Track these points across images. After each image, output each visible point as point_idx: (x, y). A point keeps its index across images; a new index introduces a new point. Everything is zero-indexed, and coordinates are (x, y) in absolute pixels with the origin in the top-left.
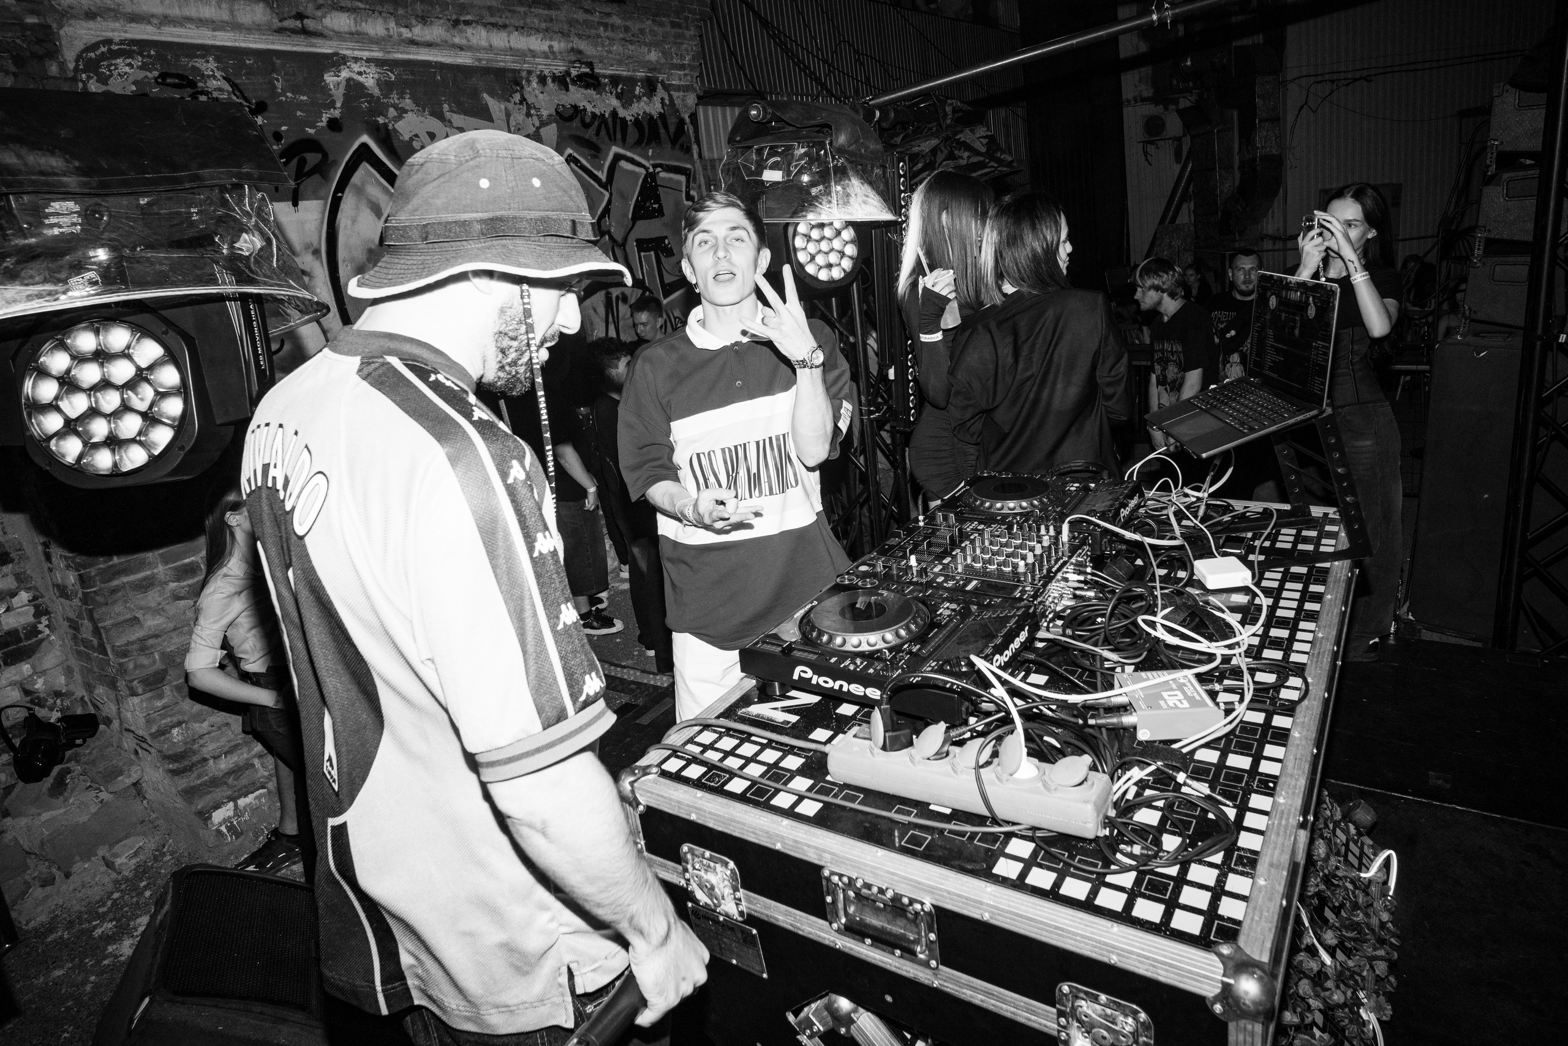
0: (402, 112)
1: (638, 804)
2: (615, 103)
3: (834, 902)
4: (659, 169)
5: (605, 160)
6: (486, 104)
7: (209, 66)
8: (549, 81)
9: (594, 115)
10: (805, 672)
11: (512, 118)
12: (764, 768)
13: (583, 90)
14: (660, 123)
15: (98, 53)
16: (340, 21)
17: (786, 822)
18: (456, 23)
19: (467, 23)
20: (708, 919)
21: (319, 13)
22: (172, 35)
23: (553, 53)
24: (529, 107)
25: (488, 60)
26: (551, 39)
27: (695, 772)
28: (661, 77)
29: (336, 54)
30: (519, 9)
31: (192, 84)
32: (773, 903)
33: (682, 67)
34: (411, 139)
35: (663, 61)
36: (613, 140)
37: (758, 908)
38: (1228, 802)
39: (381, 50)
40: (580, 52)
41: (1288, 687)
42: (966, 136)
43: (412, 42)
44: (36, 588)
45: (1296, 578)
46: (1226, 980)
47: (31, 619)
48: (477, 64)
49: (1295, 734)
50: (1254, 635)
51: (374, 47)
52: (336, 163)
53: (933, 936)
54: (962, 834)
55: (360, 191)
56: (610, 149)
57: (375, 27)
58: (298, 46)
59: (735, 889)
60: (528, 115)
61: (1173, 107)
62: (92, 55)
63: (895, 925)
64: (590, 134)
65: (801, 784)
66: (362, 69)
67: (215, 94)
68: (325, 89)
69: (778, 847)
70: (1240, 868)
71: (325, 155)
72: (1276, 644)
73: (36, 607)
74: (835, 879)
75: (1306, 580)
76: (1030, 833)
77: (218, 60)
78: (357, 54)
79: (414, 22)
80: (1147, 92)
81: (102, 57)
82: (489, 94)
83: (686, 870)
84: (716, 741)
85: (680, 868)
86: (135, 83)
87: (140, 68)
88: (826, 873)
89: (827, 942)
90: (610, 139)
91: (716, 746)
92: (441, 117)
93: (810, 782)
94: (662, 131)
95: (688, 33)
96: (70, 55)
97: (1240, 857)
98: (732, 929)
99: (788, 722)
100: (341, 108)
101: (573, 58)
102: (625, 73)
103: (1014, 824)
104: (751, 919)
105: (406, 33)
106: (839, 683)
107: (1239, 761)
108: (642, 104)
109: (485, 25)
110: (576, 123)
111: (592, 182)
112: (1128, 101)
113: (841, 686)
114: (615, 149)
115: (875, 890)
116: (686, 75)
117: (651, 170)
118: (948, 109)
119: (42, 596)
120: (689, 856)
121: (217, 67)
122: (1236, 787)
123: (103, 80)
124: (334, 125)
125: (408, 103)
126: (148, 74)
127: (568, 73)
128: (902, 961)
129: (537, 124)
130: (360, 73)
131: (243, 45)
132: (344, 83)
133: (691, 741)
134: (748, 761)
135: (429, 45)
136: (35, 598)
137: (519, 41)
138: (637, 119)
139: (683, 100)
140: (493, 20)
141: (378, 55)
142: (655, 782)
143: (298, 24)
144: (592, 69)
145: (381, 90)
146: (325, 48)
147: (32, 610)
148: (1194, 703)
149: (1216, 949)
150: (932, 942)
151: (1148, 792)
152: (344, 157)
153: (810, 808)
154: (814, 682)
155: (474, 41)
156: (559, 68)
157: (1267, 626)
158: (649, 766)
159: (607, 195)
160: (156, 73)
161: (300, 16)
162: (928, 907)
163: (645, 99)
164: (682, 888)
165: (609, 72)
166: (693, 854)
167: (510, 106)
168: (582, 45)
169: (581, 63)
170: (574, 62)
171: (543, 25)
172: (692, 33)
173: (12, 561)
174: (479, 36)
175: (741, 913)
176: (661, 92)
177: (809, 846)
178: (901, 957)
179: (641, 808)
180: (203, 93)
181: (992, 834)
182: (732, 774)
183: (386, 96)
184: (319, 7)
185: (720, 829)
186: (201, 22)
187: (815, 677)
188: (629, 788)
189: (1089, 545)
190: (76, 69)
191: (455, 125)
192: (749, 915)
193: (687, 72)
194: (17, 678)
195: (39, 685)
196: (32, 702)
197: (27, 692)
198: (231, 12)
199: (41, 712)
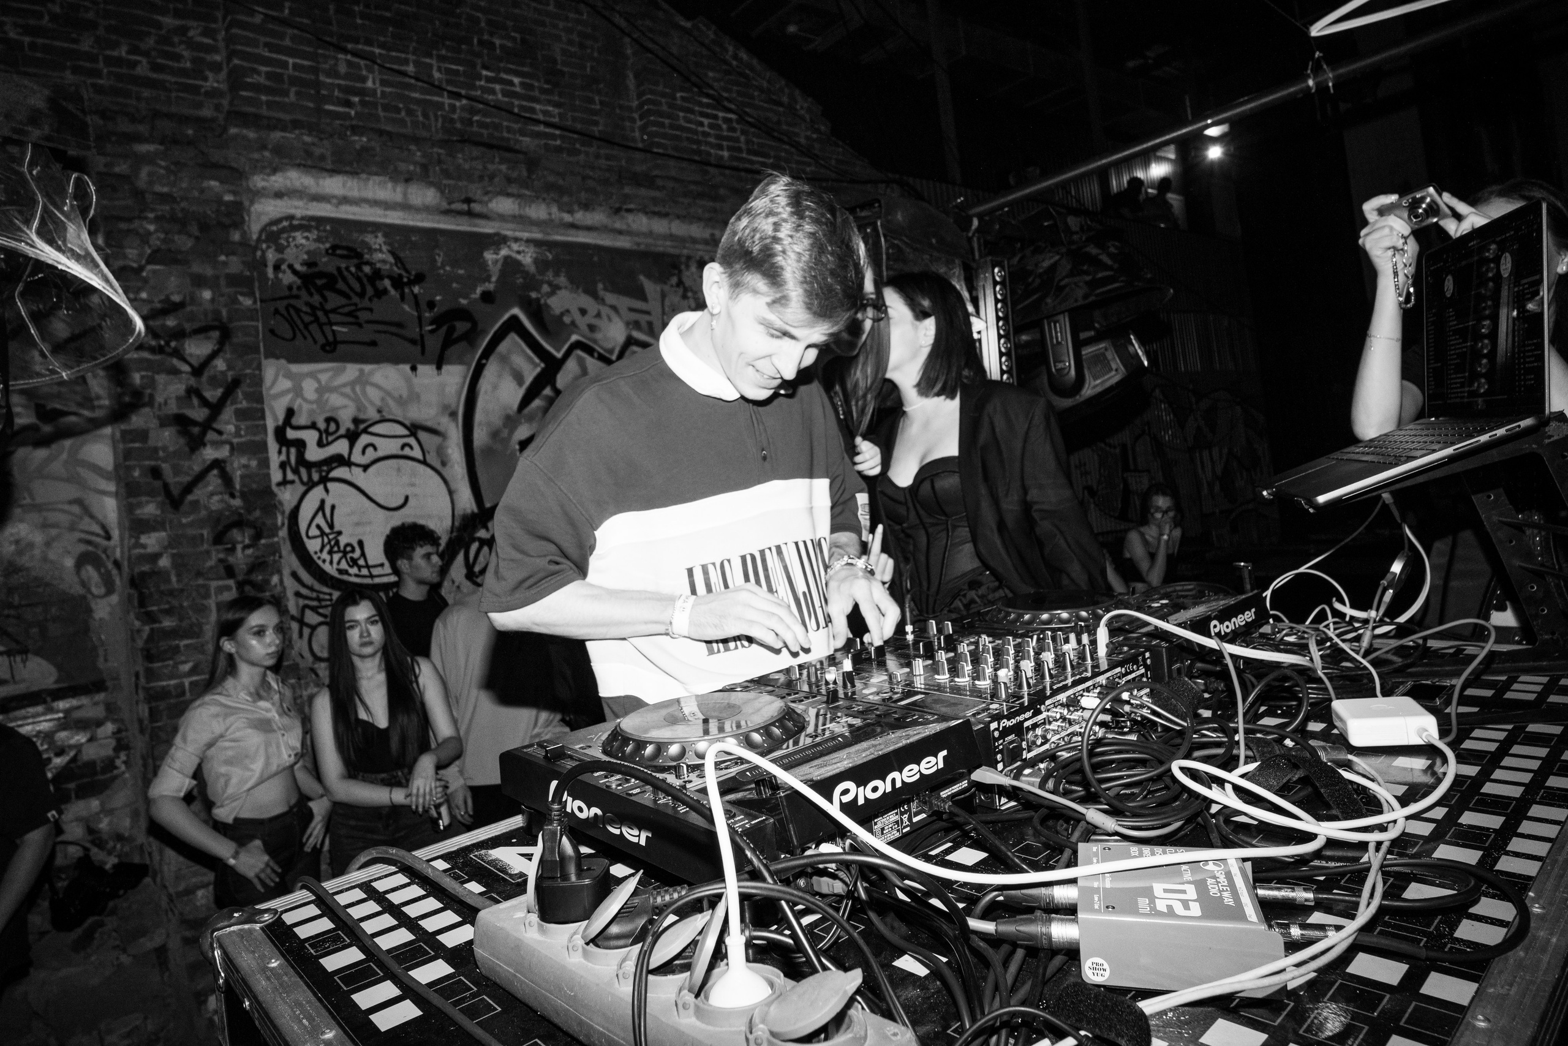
0: (555, 288)
6: (642, 285)
7: (377, 241)
11: (667, 299)
15: (280, 226)
16: (504, 205)
18: (618, 210)
19: (630, 210)
21: (486, 198)
22: (346, 212)
24: (685, 291)
25: (647, 245)
26: (713, 227)
29: (497, 234)
30: (684, 200)
31: (359, 256)
34: (562, 314)
39: (541, 231)
43: (573, 226)
44: (121, 721)
47: (110, 752)
48: (635, 247)
51: (534, 229)
52: (485, 331)
55: (504, 359)
57: (538, 211)
58: (462, 225)
60: (684, 299)
62: (275, 228)
66: (521, 249)
67: (378, 265)
68: (483, 265)
71: (474, 324)
73: (119, 740)
77: (386, 235)
78: (518, 234)
79: (577, 208)
81: (283, 230)
82: (646, 276)
86: (308, 253)
87: (315, 240)
92: (594, 295)
96: (255, 228)
100: (497, 281)
105: (567, 217)
109: (647, 213)
119: (126, 730)
121: (385, 243)
123: (280, 249)
124: (487, 297)
125: (562, 280)
126: (321, 246)
130: (519, 252)
131: (411, 223)
132: (502, 260)
135: (589, 229)
136: (119, 731)
137: (679, 228)
140: (657, 209)
141: (538, 236)
143: (465, 207)
145: (537, 267)
146: (487, 228)
147: (113, 743)
152: (492, 327)
155: (634, 227)
160: (328, 245)
161: (468, 201)
167: (666, 288)
171: (707, 215)
173: (106, 689)
174: (640, 222)
180: (368, 263)
183: (542, 273)
184: (487, 192)
186: (375, 203)
190: (259, 239)
191: (608, 303)
194: (84, 813)
195: (104, 825)
196: (93, 842)
197: (91, 831)
198: (405, 194)
199: (97, 854)
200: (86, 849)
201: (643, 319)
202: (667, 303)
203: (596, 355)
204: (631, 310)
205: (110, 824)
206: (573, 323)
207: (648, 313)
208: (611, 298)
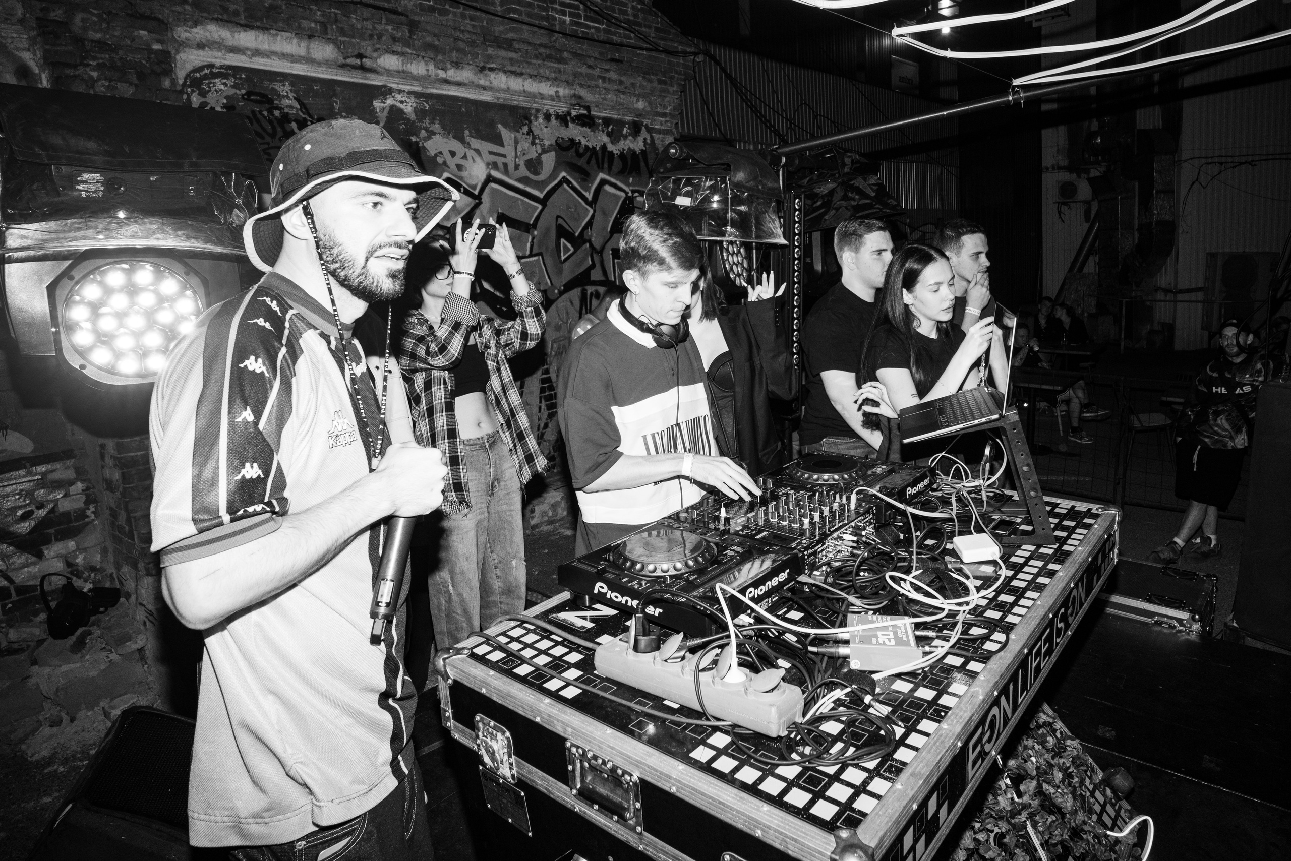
0: (431, 134)
1: (449, 677)
2: (605, 139)
3: (574, 770)
4: (637, 194)
5: (592, 184)
6: (500, 133)
7: (285, 89)
8: (553, 118)
9: (586, 147)
10: (602, 588)
11: (519, 145)
12: (550, 659)
13: (579, 127)
14: (641, 157)
15: (203, 73)
16: (390, 62)
17: (547, 700)
18: (482, 69)
19: (491, 69)
20: (493, 780)
21: (375, 55)
22: (259, 64)
23: (558, 97)
24: (534, 137)
25: (505, 99)
26: (558, 86)
27: (496, 656)
28: (645, 122)
29: (384, 86)
30: (534, 61)
31: (271, 101)
32: (534, 768)
33: (664, 115)
34: (436, 155)
35: (648, 109)
36: (601, 169)
37: (524, 772)
38: (900, 723)
39: (420, 85)
40: (580, 98)
41: (993, 641)
42: (859, 182)
43: (446, 81)
44: (89, 481)
45: (1041, 557)
46: (833, 856)
47: (82, 505)
48: (496, 101)
49: (981, 677)
50: (983, 597)
51: (415, 83)
53: (638, 805)
54: (678, 724)
56: (597, 175)
57: (418, 68)
58: (356, 78)
59: (510, 755)
60: (533, 143)
61: (1086, 176)
62: (198, 75)
63: (616, 794)
64: (582, 162)
65: (573, 674)
66: (403, 99)
67: (286, 110)
68: (371, 113)
69: (538, 720)
70: (887, 774)
72: (1000, 607)
73: (87, 496)
74: (574, 750)
75: (1047, 559)
76: (729, 729)
77: (292, 84)
78: (401, 87)
79: (449, 66)
80: (1064, 162)
81: (205, 77)
82: (502, 125)
83: (478, 737)
84: (522, 636)
85: (474, 734)
86: (226, 97)
87: (232, 87)
88: (568, 744)
89: (569, 805)
90: (599, 167)
91: (522, 639)
92: (462, 140)
93: (581, 673)
94: (642, 164)
95: (671, 89)
96: (181, 74)
97: (891, 766)
98: (508, 790)
99: (584, 627)
101: (574, 102)
102: (616, 117)
103: (718, 720)
104: (521, 783)
105: (442, 74)
107: (926, 694)
108: (628, 142)
109: (505, 72)
110: (572, 152)
111: (580, 200)
112: (1048, 169)
114: (602, 176)
115: (600, 761)
116: (666, 122)
117: (630, 194)
118: (848, 160)
119: (94, 488)
120: (480, 725)
121: (291, 90)
122: (913, 713)
123: (203, 94)
125: (437, 127)
126: (238, 92)
127: (569, 113)
128: (618, 825)
129: (540, 151)
130: (402, 102)
131: (313, 75)
132: (388, 109)
133: (504, 634)
134: (540, 652)
135: (459, 84)
136: (87, 489)
137: (531, 86)
138: (622, 153)
139: (662, 141)
140: (513, 69)
141: (417, 89)
142: (463, 661)
143: (358, 62)
144: (589, 111)
145: (416, 115)
146: (376, 81)
147: (84, 498)
148: (899, 641)
149: (836, 832)
150: (638, 810)
151: (841, 709)
153: (571, 692)
155: (496, 83)
156: (562, 109)
157: (998, 592)
159: (591, 211)
160: (243, 92)
161: (360, 56)
162: (635, 778)
163: (630, 138)
164: (475, 751)
165: (603, 115)
166: (484, 724)
167: (519, 135)
168: (583, 92)
169: (580, 106)
170: (575, 105)
171: (553, 75)
172: (675, 88)
173: (74, 457)
174: (500, 80)
175: (514, 776)
176: (644, 133)
177: (558, 721)
178: (617, 820)
179: (450, 681)
180: (278, 108)
181: (702, 726)
182: (523, 661)
183: (421, 121)
184: (376, 50)
185: (500, 702)
186: (284, 56)
187: (609, 592)
188: (442, 663)
189: (873, 514)
190: (184, 84)
191: (473, 147)
192: (519, 779)
193: (667, 119)
194: (63, 552)
195: (80, 560)
196: (72, 573)
197: (69, 564)
198: (308, 49)
199: (77, 582)
200: (68, 578)
201: (500, 161)
202: (519, 148)
203: (462, 190)
204: (491, 153)
205: (84, 559)
206: (445, 163)
207: (504, 156)
208: (475, 143)
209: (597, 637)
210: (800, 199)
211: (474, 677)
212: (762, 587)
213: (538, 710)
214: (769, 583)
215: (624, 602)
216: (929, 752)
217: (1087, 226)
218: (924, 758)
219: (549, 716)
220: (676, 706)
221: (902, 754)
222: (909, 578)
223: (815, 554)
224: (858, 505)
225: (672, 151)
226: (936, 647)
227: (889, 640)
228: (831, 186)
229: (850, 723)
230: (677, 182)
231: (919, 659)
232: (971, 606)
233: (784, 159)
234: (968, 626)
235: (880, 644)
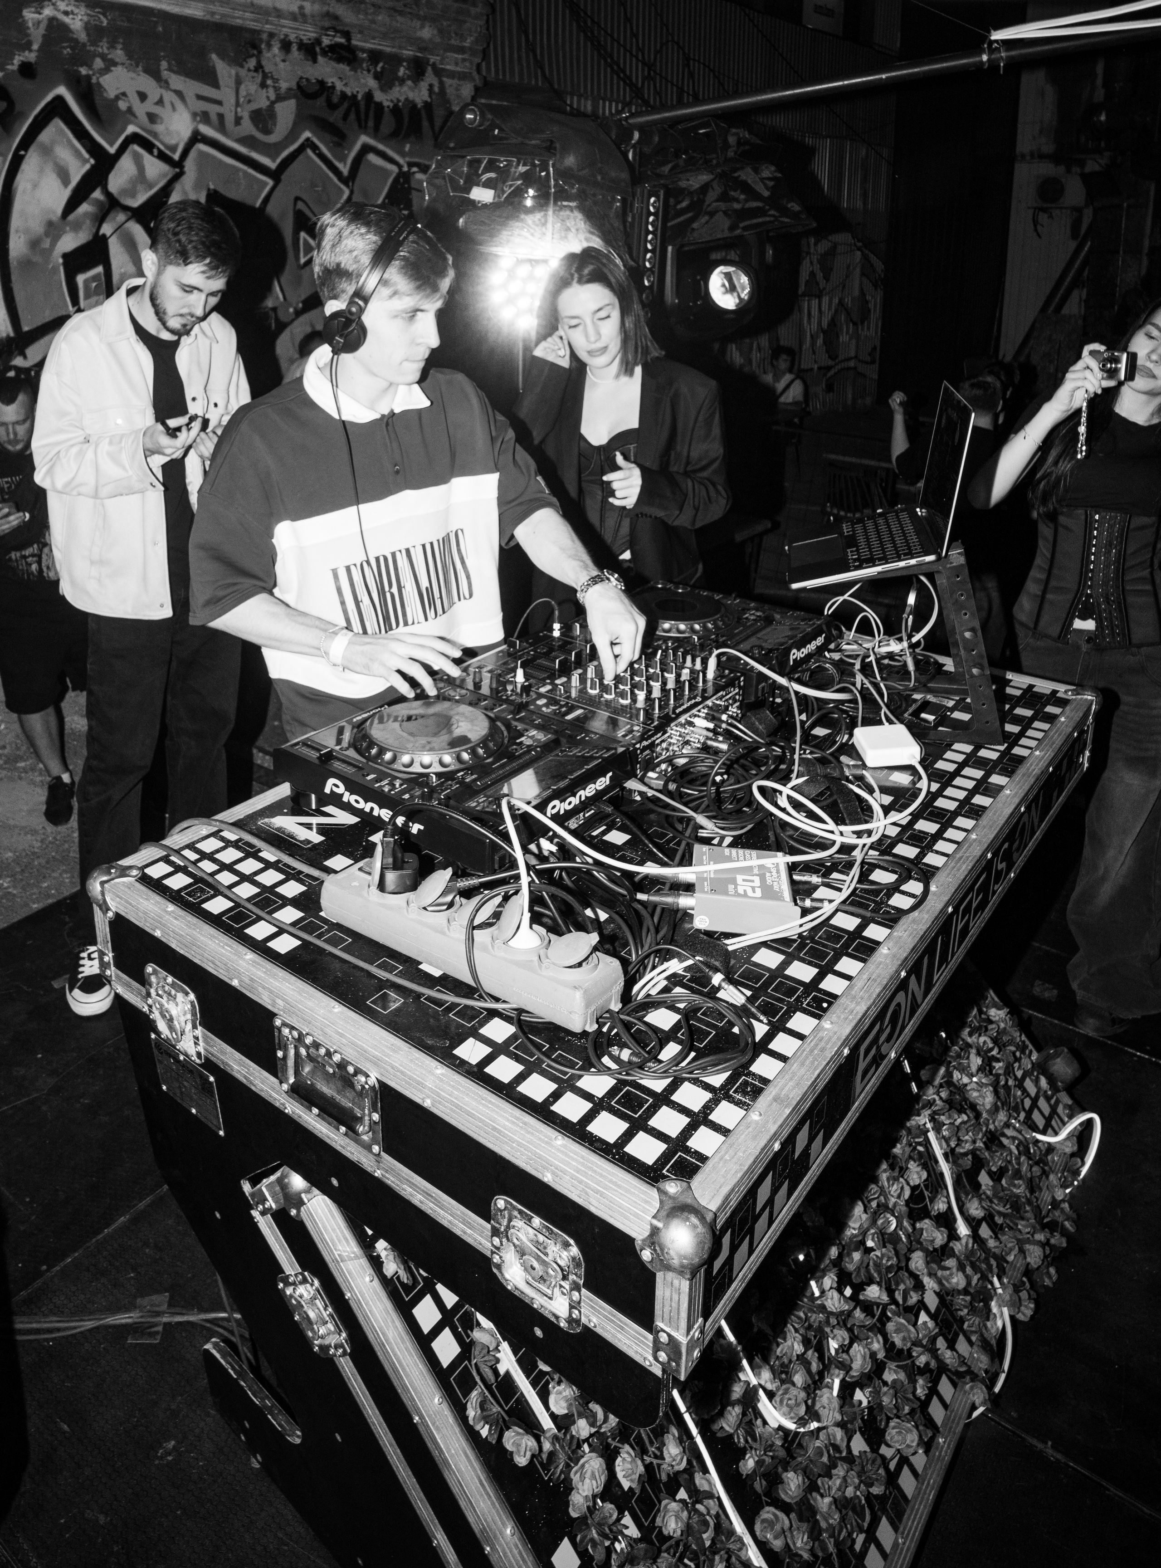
0: (110, 64)
1: (108, 909)
2: (372, 83)
3: (285, 1057)
4: (415, 169)
5: (350, 150)
6: (214, 67)
8: (294, 48)
9: (343, 95)
10: (337, 786)
11: (243, 87)
12: (256, 890)
13: (333, 64)
14: (424, 114)
17: (250, 956)
20: (170, 1056)
23: (303, 15)
24: (265, 76)
25: (223, 15)
27: (178, 882)
28: (433, 59)
32: (229, 1049)
33: (461, 50)
34: (117, 98)
35: (438, 40)
36: (363, 127)
37: (214, 1050)
38: (762, 1018)
40: (336, 18)
41: (904, 893)
42: (747, 175)
45: (981, 763)
46: (655, 1222)
48: (208, 17)
49: (884, 950)
50: (894, 824)
52: (23, 116)
53: (376, 1117)
54: (439, 1003)
55: (47, 151)
56: (357, 138)
59: (194, 1027)
60: (263, 85)
61: (1078, 170)
63: (345, 1096)
64: (335, 117)
65: (289, 915)
66: (69, 9)
68: (22, 28)
69: (235, 983)
70: (738, 1097)
71: (11, 104)
72: (917, 839)
74: (286, 1031)
75: (989, 767)
76: (513, 1014)
80: (1048, 148)
82: (218, 55)
83: (149, 995)
84: (218, 851)
85: (144, 991)
88: (278, 1022)
89: (277, 1104)
90: (360, 126)
91: (217, 856)
92: (155, 74)
93: (301, 914)
94: (425, 124)
95: (473, 11)
97: (746, 1083)
98: (191, 1072)
99: (309, 842)
100: (39, 50)
101: (327, 24)
102: (388, 50)
103: (497, 1000)
104: (210, 1065)
106: (370, 804)
107: (802, 972)
108: (405, 88)
110: (321, 101)
111: (331, 175)
112: (1023, 156)
113: (372, 809)
114: (364, 139)
115: (322, 1051)
116: (464, 60)
117: (405, 169)
118: (732, 140)
120: (153, 979)
122: (781, 1000)
124: (27, 70)
125: (118, 54)
127: (318, 41)
128: (348, 1140)
129: (273, 97)
130: (66, 13)
132: (45, 23)
133: (191, 846)
134: (244, 878)
138: (396, 106)
139: (457, 90)
142: (129, 886)
144: (349, 39)
145: (88, 35)
148: (769, 893)
149: (661, 1185)
150: (375, 1122)
151: (678, 990)
152: (33, 109)
153: (285, 944)
154: (345, 799)
156: (309, 33)
157: (916, 816)
158: (131, 867)
159: (347, 192)
162: (372, 1081)
163: (409, 83)
164: (144, 1014)
165: (368, 46)
166: (158, 978)
167: (243, 72)
168: (341, 10)
169: (336, 31)
170: (328, 29)
172: (478, 10)
175: (199, 1055)
176: (430, 77)
177: (264, 988)
178: (346, 1134)
179: (110, 914)
181: (472, 1008)
182: (217, 891)
183: (94, 43)
185: (182, 952)
187: (347, 794)
188: (98, 888)
189: (740, 687)
191: (173, 87)
192: (207, 1059)
193: (466, 56)
201: (213, 109)
202: (243, 92)
203: (155, 152)
204: (200, 97)
206: (130, 110)
207: (219, 103)
208: (177, 81)
209: (326, 859)
210: (658, 197)
211: (145, 913)
212: (571, 799)
213: (235, 970)
214: (582, 792)
215: (367, 810)
216: (803, 1064)
217: (1073, 245)
218: (794, 1074)
219: (252, 980)
220: (437, 973)
221: (764, 1066)
222: (786, 790)
223: (652, 746)
224: (719, 675)
225: (469, 116)
226: (821, 901)
227: (753, 889)
228: (705, 178)
229: (688, 1014)
230: (474, 164)
231: (796, 920)
232: (875, 838)
233: (636, 135)
234: (867, 869)
235: (739, 895)
